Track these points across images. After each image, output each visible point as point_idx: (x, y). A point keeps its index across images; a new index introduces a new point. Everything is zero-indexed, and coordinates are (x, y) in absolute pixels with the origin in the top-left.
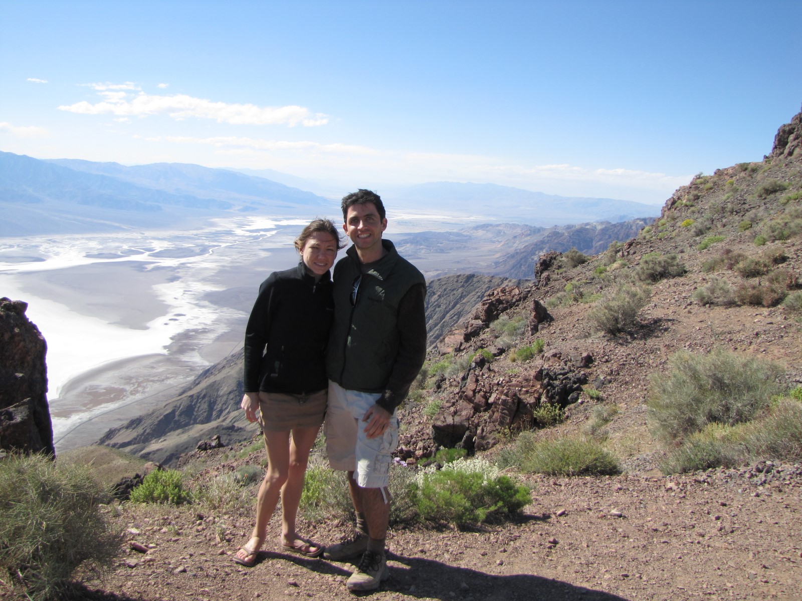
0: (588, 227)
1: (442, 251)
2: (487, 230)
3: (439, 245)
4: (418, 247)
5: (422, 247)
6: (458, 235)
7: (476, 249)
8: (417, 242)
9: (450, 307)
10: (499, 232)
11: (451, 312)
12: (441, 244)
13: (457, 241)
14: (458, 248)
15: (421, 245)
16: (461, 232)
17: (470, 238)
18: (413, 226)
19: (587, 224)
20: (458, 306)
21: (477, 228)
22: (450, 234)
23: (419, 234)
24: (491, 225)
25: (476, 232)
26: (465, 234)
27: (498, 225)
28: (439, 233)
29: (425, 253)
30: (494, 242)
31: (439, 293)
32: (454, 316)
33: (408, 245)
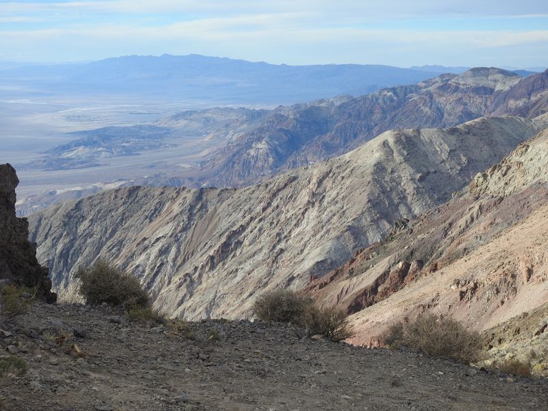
0: (323, 105)
1: (129, 152)
2: (191, 119)
3: (124, 144)
4: (95, 150)
5: (100, 149)
6: (151, 128)
7: (175, 145)
8: (95, 142)
9: (107, 235)
10: (207, 120)
11: (109, 243)
12: (127, 142)
13: (150, 137)
14: (151, 147)
15: (100, 146)
16: (155, 124)
17: (168, 132)
18: (90, 120)
19: (322, 101)
20: (118, 233)
21: (176, 117)
22: (141, 127)
23: (97, 131)
24: (195, 112)
25: (175, 122)
26: (161, 126)
27: (205, 111)
28: (125, 128)
29: (105, 158)
30: (200, 135)
31: (91, 218)
32: (113, 248)
33: (81, 148)
